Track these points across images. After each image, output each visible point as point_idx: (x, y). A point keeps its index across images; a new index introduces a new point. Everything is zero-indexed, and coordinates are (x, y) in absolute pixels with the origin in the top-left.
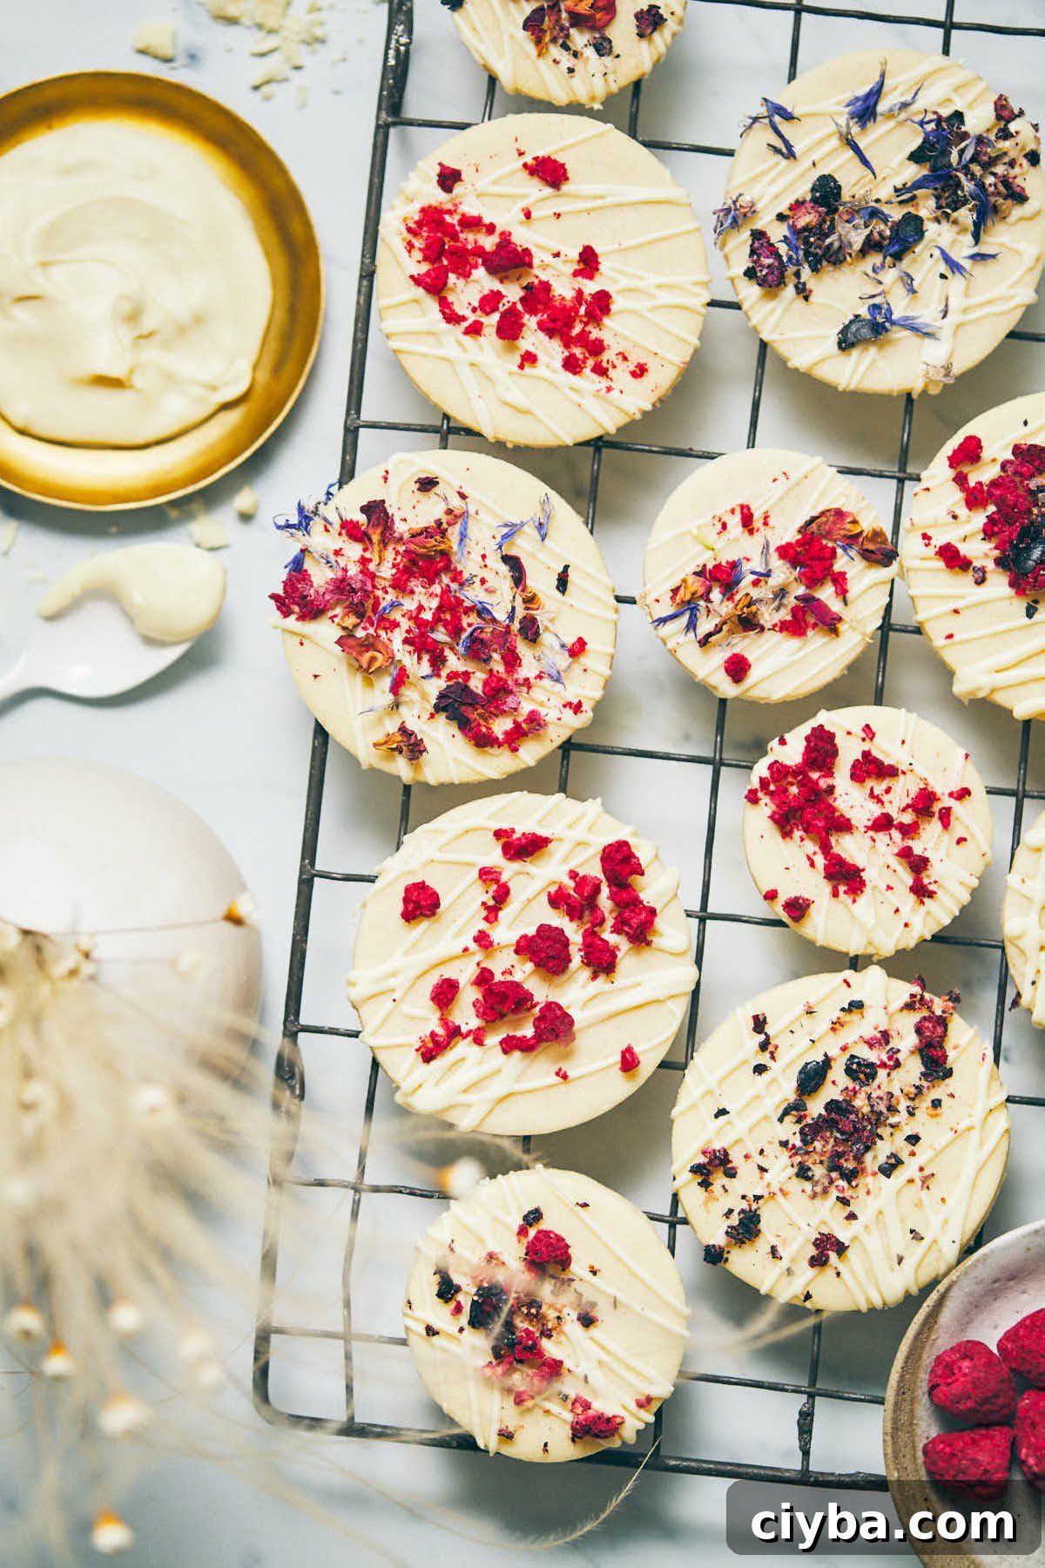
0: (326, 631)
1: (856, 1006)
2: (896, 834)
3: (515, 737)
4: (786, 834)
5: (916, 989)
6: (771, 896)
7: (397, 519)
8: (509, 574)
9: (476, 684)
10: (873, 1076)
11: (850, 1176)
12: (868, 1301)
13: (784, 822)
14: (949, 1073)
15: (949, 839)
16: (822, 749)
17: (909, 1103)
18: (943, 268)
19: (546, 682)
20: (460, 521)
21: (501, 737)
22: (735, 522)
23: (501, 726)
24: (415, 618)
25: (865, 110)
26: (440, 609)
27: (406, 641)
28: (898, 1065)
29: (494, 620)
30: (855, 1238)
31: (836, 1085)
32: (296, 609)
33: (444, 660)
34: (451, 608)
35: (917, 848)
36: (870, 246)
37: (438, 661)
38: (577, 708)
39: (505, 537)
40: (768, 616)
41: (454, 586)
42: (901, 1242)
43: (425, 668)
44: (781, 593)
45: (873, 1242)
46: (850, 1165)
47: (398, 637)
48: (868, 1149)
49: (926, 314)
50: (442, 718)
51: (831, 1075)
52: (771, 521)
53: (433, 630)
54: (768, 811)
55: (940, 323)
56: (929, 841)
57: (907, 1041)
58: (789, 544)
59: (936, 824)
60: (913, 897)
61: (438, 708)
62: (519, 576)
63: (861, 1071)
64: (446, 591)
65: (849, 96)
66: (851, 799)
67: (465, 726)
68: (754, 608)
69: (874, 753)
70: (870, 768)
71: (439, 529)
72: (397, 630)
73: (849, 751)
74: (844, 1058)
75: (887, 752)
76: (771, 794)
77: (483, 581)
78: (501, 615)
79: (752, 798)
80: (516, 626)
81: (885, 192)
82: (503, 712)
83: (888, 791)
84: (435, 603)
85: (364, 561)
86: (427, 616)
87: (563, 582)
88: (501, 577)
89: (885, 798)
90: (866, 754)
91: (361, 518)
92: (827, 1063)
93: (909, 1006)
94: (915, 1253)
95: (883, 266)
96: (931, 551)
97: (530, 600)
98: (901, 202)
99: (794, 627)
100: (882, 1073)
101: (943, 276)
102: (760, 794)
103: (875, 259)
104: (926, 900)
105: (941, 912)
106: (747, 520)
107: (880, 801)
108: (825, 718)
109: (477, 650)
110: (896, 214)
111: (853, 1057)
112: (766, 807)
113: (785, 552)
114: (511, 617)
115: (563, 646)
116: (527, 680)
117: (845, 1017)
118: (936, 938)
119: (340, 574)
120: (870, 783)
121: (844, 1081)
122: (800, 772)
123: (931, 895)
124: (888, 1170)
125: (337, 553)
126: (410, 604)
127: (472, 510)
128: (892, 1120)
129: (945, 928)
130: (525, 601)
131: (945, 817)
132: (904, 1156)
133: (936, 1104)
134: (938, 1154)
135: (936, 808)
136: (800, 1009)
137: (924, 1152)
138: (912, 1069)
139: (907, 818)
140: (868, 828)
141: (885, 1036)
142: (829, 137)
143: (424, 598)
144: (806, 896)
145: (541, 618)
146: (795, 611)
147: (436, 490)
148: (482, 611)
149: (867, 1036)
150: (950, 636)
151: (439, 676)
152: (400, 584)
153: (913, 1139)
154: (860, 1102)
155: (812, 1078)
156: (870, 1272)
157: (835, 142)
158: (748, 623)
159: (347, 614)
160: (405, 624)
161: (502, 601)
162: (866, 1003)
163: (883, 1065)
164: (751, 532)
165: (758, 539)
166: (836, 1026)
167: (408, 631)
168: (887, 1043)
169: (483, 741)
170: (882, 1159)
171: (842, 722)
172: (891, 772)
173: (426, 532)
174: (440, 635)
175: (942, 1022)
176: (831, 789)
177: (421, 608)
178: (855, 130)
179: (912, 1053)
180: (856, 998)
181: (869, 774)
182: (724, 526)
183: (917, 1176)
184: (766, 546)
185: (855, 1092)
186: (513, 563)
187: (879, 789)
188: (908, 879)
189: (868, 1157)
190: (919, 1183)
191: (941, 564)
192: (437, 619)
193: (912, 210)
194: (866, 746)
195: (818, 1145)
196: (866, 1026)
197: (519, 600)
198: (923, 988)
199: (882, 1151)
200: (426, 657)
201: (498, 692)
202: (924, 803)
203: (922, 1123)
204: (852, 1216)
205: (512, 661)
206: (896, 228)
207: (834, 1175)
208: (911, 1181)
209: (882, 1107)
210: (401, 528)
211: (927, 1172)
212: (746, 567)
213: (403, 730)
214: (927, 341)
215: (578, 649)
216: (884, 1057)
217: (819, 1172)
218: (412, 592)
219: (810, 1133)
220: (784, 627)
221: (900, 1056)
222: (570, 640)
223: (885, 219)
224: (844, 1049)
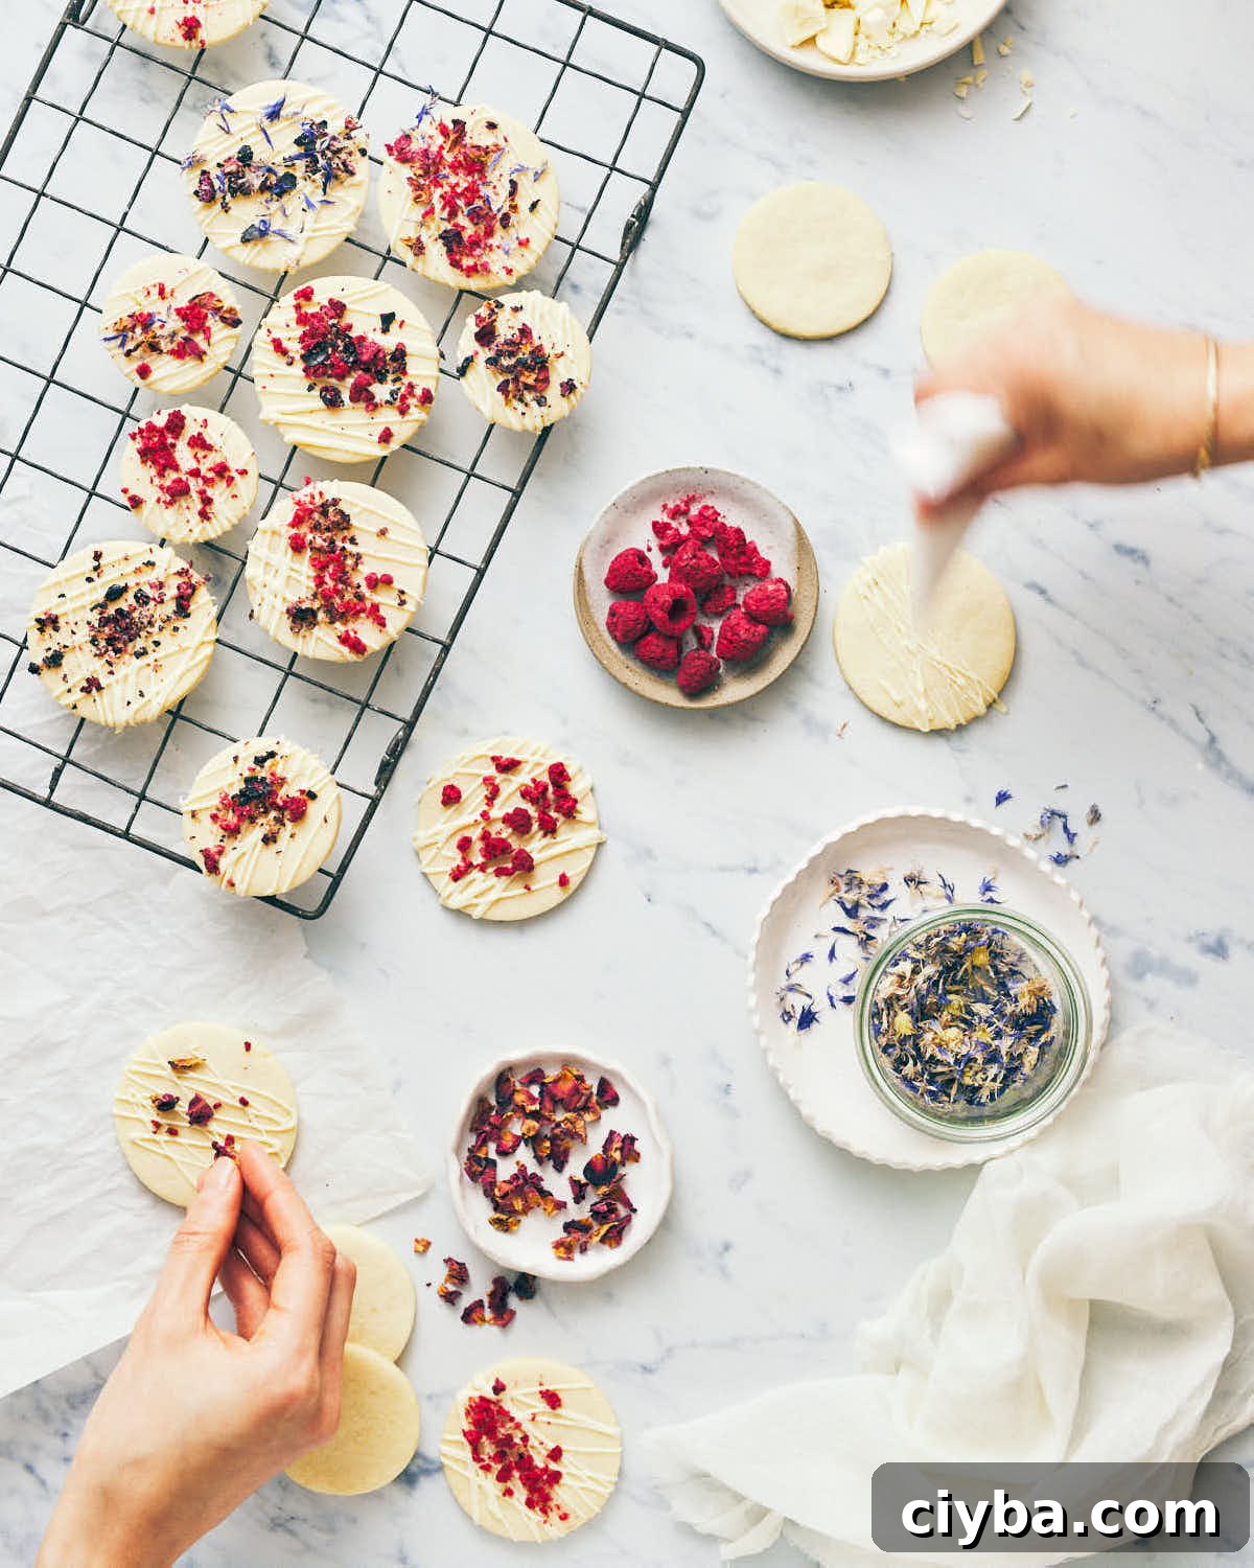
0: (406, 171)
1: (150, 564)
2: (200, 481)
3: (471, 271)
4: (144, 462)
5: (186, 566)
6: (125, 491)
7: (468, 135)
8: (509, 189)
9: (466, 235)
10: (147, 603)
11: (117, 651)
12: (106, 721)
13: (145, 454)
14: (188, 616)
15: (228, 492)
16: (176, 423)
17: (162, 624)
18: (305, 206)
19: (500, 252)
20: (499, 153)
21: (464, 267)
22: (154, 292)
23: (467, 262)
24: (453, 188)
25: (274, 114)
26: (466, 189)
27: (441, 196)
28: (162, 602)
29: (490, 209)
30: (109, 685)
31: (126, 602)
32: (396, 153)
33: (456, 215)
34: (472, 192)
35: (210, 492)
36: (264, 188)
37: (453, 214)
38: (509, 272)
39: (517, 170)
40: (165, 345)
41: (479, 182)
42: (132, 695)
43: (445, 215)
44: (174, 334)
45: (117, 690)
46: (120, 645)
47: (439, 192)
48: (131, 640)
49: (291, 231)
50: (440, 241)
51: (125, 596)
52: (175, 294)
53: (458, 198)
54: (138, 446)
55: (298, 236)
56: (218, 492)
57: (171, 592)
58: (182, 308)
59: (224, 484)
60: (198, 518)
61: (441, 237)
62: (512, 194)
63: (143, 599)
64: (474, 182)
65: (266, 104)
66: (184, 455)
67: (450, 252)
68: (157, 340)
69: (204, 435)
70: (198, 442)
71: (487, 151)
72: (440, 189)
73: (191, 429)
74: (136, 590)
75: (210, 437)
76: (142, 437)
77: (495, 187)
78: (495, 208)
79: (133, 437)
80: (499, 216)
81: (279, 160)
82: (472, 255)
83: (205, 457)
84: (466, 185)
85: (442, 148)
86: (459, 190)
87: (534, 206)
88: (504, 189)
89: (202, 461)
90: (200, 434)
91: (451, 126)
92: (125, 589)
93: (179, 574)
94: (137, 703)
95: (272, 200)
96: (270, 339)
97: (514, 208)
98: (286, 166)
99: (179, 353)
100: (152, 603)
101: (303, 210)
102: (138, 436)
103: (267, 195)
104: (205, 521)
105: (211, 531)
106: (162, 291)
107: (198, 461)
108: (185, 410)
109: (474, 216)
110: (281, 172)
111: (141, 590)
112: (139, 444)
113: (179, 311)
114: (499, 210)
115: (517, 238)
116: (491, 245)
117: (144, 568)
118: (207, 543)
119: (426, 147)
120: (196, 450)
121: (132, 601)
122: (161, 432)
123: (209, 519)
124: (138, 655)
125: (431, 137)
126: (453, 179)
127: (507, 149)
128: (149, 629)
129: (212, 540)
130: (511, 206)
131: (230, 480)
132: (149, 650)
133: (176, 629)
134: (167, 656)
135: (227, 474)
136: (121, 556)
137: (161, 652)
138: (170, 607)
139: (211, 475)
140: (187, 473)
141: (161, 585)
142: (251, 125)
143: (462, 181)
144: (141, 496)
145: (514, 218)
146: (179, 344)
147: (495, 131)
148: (487, 201)
149: (152, 582)
150: (264, 387)
151: (449, 222)
152: (455, 167)
153: (157, 644)
154: (136, 615)
155: (115, 594)
156: (111, 705)
157: (254, 129)
158: (154, 347)
159: (421, 168)
160: (447, 189)
161: (499, 202)
162: (157, 564)
163: (154, 599)
164: (163, 299)
165: (166, 303)
166: (138, 570)
167: (446, 193)
168: (161, 588)
169: (456, 264)
170: (137, 649)
171: (193, 414)
172: (209, 448)
173: (478, 148)
174: (461, 202)
175: (194, 588)
176: (174, 446)
177: (457, 184)
178: (266, 123)
179: (172, 599)
180: (152, 560)
181: (197, 445)
182: (149, 293)
183: (153, 664)
184: (169, 308)
185: (135, 609)
186: (513, 184)
187: (201, 454)
188: (199, 506)
189: (131, 645)
190: (152, 667)
191: (272, 347)
192: (462, 194)
193: (291, 171)
194: (201, 430)
195: (107, 629)
196: (152, 576)
197: (508, 203)
198: (191, 566)
199: (139, 643)
200: (448, 209)
201: (475, 243)
202: (221, 470)
203: (165, 637)
204: (111, 673)
205: (489, 233)
206: (280, 180)
207: (110, 648)
208: (149, 665)
209: (145, 621)
210: (467, 140)
211: (159, 663)
212: (158, 317)
213: (418, 239)
214: (290, 244)
215: (524, 243)
216: (156, 596)
217: (103, 643)
218: (457, 174)
219: (104, 622)
220: (172, 352)
221: (166, 598)
222: (523, 237)
223: (275, 174)
224: (137, 584)
